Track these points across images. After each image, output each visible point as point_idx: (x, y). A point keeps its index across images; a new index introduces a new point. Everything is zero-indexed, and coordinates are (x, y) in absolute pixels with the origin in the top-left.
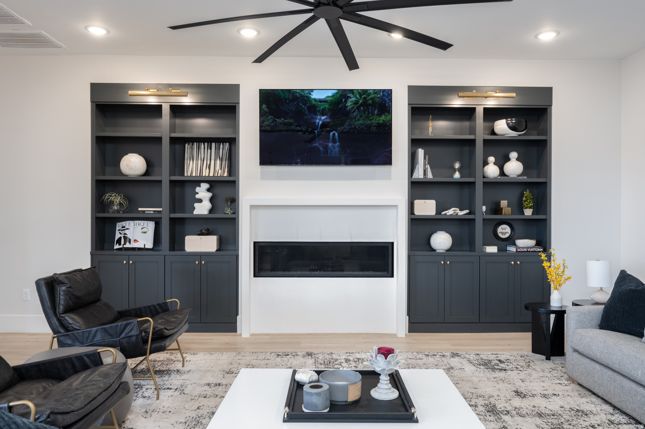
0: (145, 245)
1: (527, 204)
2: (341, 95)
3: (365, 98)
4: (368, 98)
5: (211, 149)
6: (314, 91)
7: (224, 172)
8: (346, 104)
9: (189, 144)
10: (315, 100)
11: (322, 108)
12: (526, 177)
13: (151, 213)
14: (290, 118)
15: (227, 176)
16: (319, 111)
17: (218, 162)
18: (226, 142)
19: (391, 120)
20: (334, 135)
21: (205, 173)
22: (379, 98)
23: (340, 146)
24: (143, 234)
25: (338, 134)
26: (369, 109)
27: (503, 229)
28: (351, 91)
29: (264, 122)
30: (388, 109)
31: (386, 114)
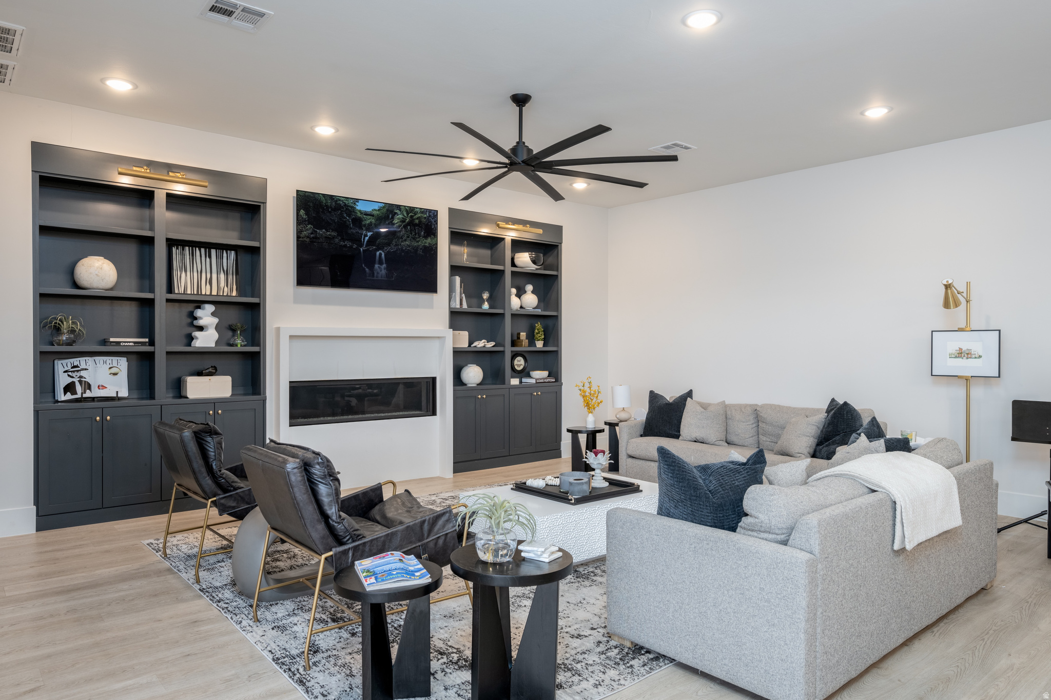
0: (117, 392)
1: (539, 337)
2: (387, 210)
3: (412, 217)
4: (415, 217)
5: (210, 257)
6: (360, 201)
7: (232, 290)
8: (393, 221)
9: (177, 248)
10: (360, 211)
11: (368, 222)
12: (540, 310)
13: (131, 346)
14: (333, 230)
15: (236, 296)
16: (365, 225)
17: (222, 276)
18: (231, 250)
19: (437, 244)
20: (380, 254)
21: (205, 290)
22: (425, 218)
23: (387, 269)
24: (112, 376)
25: (385, 255)
26: (415, 229)
27: (518, 361)
28: (399, 207)
29: (302, 232)
30: (434, 231)
31: (432, 236)
